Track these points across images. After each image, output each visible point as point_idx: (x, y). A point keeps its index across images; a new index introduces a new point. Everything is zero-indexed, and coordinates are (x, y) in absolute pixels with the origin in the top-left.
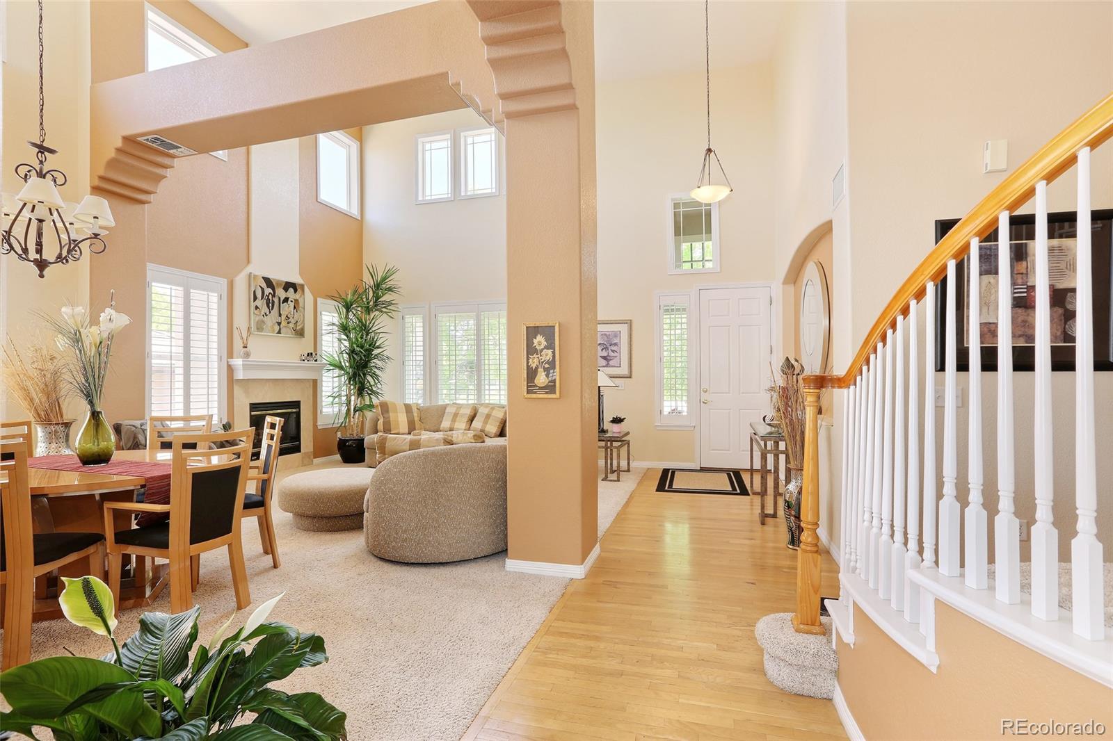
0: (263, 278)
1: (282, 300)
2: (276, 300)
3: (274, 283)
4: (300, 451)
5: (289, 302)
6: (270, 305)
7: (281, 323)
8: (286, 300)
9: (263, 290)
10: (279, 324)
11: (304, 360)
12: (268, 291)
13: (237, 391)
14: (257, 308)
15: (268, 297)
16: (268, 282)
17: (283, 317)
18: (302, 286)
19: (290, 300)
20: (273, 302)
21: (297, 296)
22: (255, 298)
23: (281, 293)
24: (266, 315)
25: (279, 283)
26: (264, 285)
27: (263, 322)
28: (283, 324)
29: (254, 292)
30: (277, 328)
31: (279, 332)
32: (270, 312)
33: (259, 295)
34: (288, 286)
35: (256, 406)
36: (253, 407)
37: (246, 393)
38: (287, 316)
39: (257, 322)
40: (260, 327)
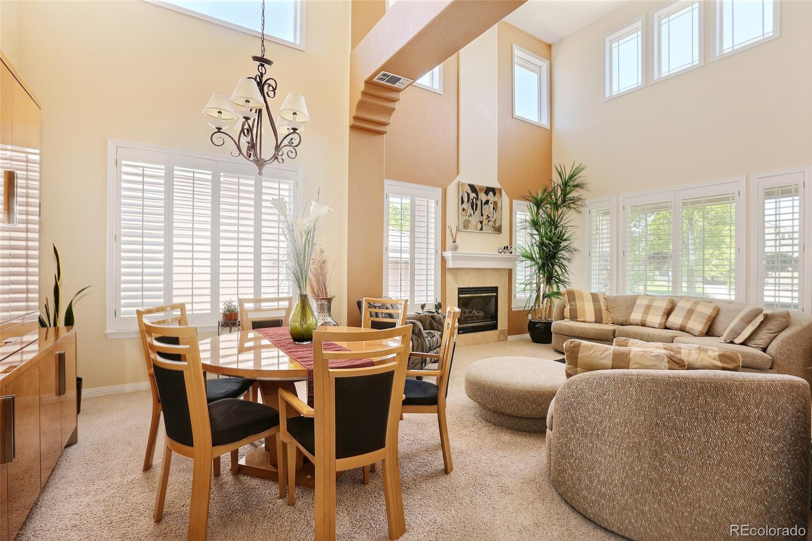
0: (469, 185)
1: (483, 202)
2: (479, 203)
3: (477, 189)
4: (497, 329)
5: (489, 203)
6: (474, 207)
8: (487, 202)
9: (468, 195)
10: (481, 222)
11: (501, 253)
12: (473, 195)
13: (449, 278)
14: (464, 210)
15: (473, 200)
16: (473, 188)
17: (485, 217)
18: (500, 190)
19: (490, 202)
20: (477, 204)
21: (496, 199)
22: (463, 202)
23: (483, 197)
24: (471, 216)
25: (481, 189)
26: (469, 191)
27: (469, 221)
28: (485, 222)
29: (462, 196)
30: (479, 226)
31: (481, 229)
32: (474, 213)
33: (465, 199)
34: (488, 190)
35: (463, 290)
36: (461, 291)
37: (456, 279)
38: (488, 216)
39: (464, 221)
40: (466, 225)
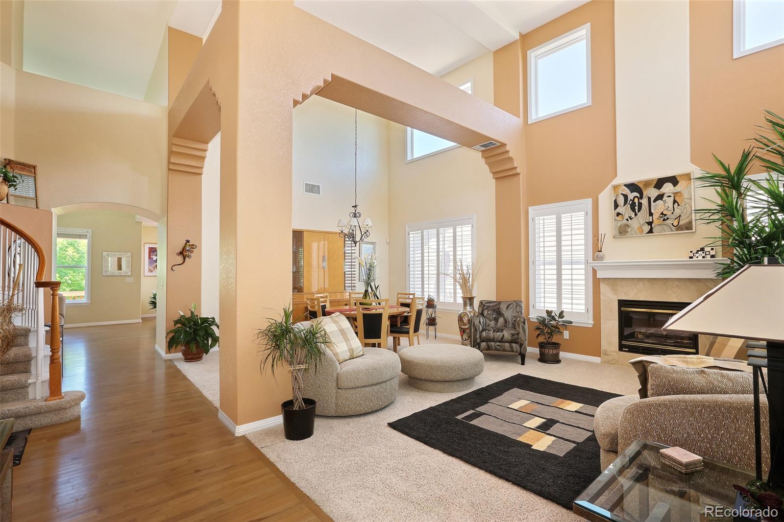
0: (625, 185)
1: (653, 199)
2: (644, 201)
3: (641, 186)
5: (665, 198)
6: (637, 208)
7: (653, 222)
8: (660, 197)
9: (626, 197)
10: (650, 223)
12: (631, 196)
14: (618, 214)
15: (633, 201)
16: (633, 187)
17: (656, 216)
19: (666, 195)
20: (640, 205)
21: (678, 188)
22: (616, 206)
23: (651, 192)
24: (631, 219)
25: (647, 184)
26: (627, 191)
27: (627, 226)
28: (657, 222)
29: (615, 201)
30: (647, 228)
31: (651, 231)
32: (636, 215)
33: (621, 200)
35: (625, 303)
36: (622, 303)
37: (614, 290)
38: (662, 214)
39: (620, 227)
40: (623, 231)
